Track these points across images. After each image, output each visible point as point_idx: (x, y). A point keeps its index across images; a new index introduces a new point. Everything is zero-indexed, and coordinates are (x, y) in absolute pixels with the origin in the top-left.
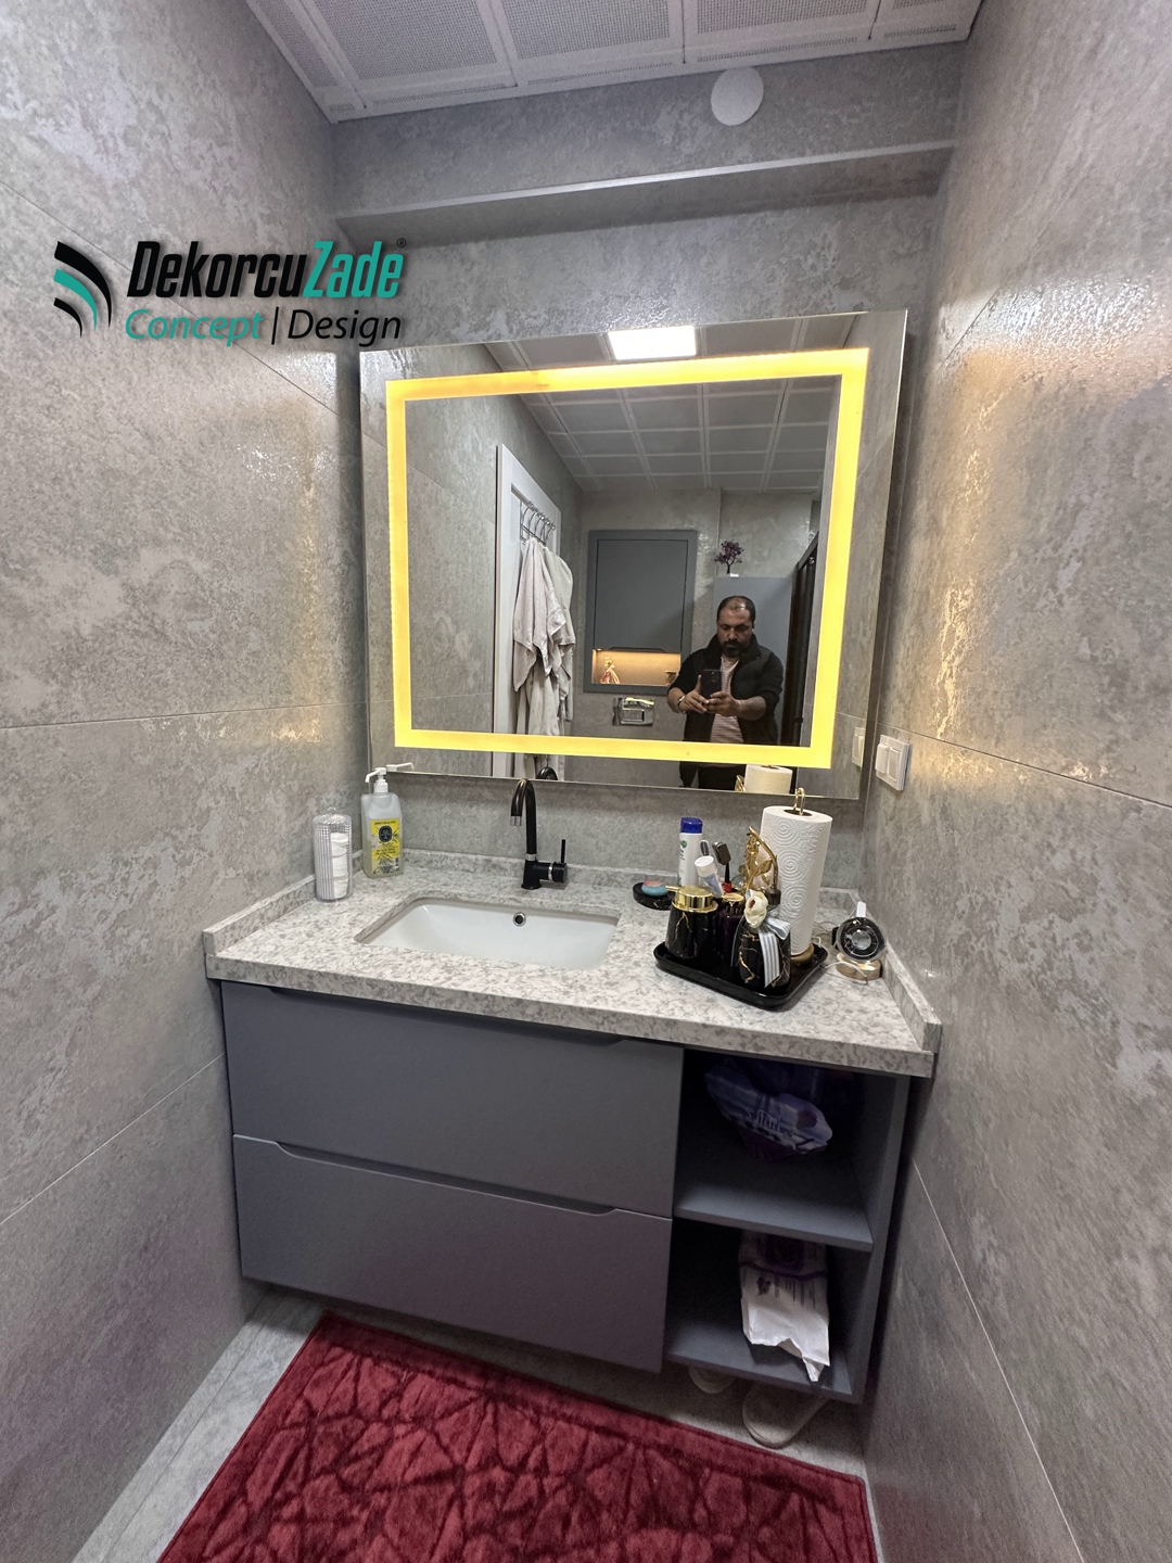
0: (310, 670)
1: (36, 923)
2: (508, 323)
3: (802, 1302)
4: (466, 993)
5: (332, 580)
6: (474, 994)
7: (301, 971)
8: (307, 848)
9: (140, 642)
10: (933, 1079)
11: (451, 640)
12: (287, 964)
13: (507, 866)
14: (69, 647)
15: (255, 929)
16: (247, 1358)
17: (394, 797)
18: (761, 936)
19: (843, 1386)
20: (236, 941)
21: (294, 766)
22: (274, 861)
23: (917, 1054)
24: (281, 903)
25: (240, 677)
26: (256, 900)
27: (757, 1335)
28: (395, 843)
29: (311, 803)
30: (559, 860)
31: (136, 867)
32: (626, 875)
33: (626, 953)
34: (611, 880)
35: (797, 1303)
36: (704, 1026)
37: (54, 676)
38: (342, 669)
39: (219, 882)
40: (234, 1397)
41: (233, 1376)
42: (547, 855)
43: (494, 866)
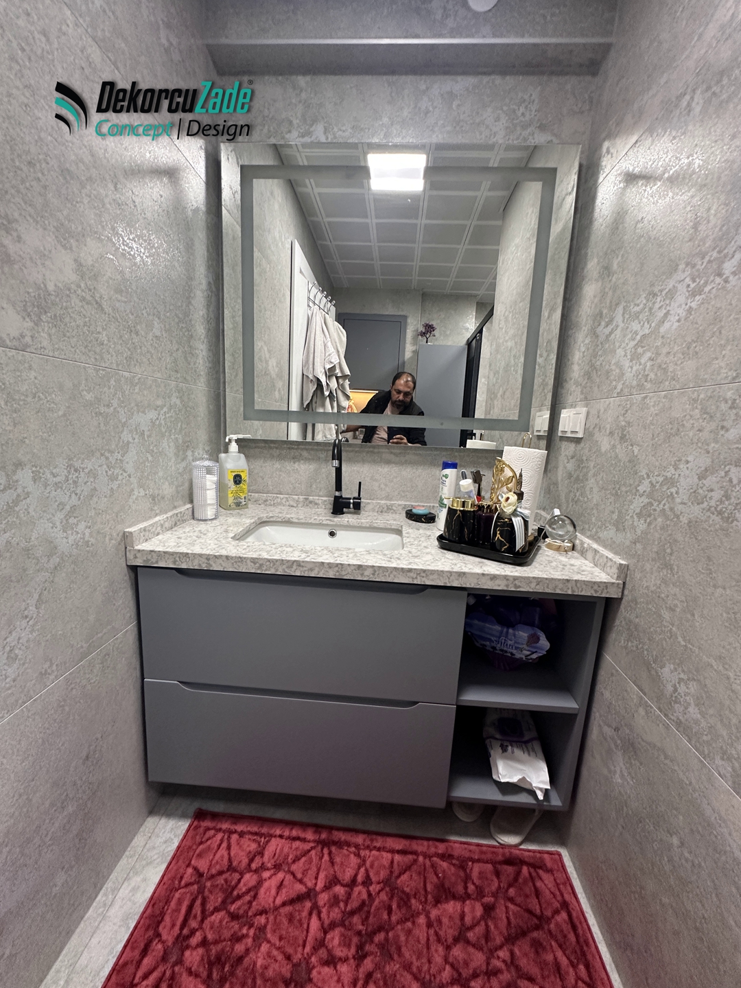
0: (189, 359)
1: (16, 502)
2: (325, 133)
3: (529, 755)
4: (323, 563)
5: (202, 299)
6: (329, 564)
7: (201, 555)
8: (187, 485)
9: (86, 307)
10: (621, 599)
11: (267, 362)
12: (189, 552)
13: (320, 502)
14: (39, 295)
15: (158, 534)
16: (153, 838)
17: (242, 455)
18: (513, 519)
19: (556, 801)
20: (147, 540)
21: (179, 424)
22: (167, 490)
23: (613, 583)
24: (173, 519)
25: (148, 352)
26: (156, 515)
27: (504, 776)
28: (244, 486)
29: (189, 453)
30: (356, 495)
31: (82, 474)
32: (399, 505)
33: (416, 542)
34: (389, 509)
35: (526, 755)
36: (483, 574)
37: (29, 315)
38: (207, 364)
39: (134, 497)
40: (148, 864)
41: (145, 850)
42: (348, 492)
43: (311, 502)
